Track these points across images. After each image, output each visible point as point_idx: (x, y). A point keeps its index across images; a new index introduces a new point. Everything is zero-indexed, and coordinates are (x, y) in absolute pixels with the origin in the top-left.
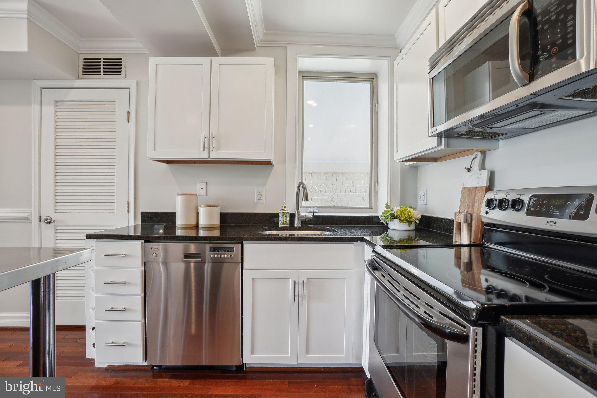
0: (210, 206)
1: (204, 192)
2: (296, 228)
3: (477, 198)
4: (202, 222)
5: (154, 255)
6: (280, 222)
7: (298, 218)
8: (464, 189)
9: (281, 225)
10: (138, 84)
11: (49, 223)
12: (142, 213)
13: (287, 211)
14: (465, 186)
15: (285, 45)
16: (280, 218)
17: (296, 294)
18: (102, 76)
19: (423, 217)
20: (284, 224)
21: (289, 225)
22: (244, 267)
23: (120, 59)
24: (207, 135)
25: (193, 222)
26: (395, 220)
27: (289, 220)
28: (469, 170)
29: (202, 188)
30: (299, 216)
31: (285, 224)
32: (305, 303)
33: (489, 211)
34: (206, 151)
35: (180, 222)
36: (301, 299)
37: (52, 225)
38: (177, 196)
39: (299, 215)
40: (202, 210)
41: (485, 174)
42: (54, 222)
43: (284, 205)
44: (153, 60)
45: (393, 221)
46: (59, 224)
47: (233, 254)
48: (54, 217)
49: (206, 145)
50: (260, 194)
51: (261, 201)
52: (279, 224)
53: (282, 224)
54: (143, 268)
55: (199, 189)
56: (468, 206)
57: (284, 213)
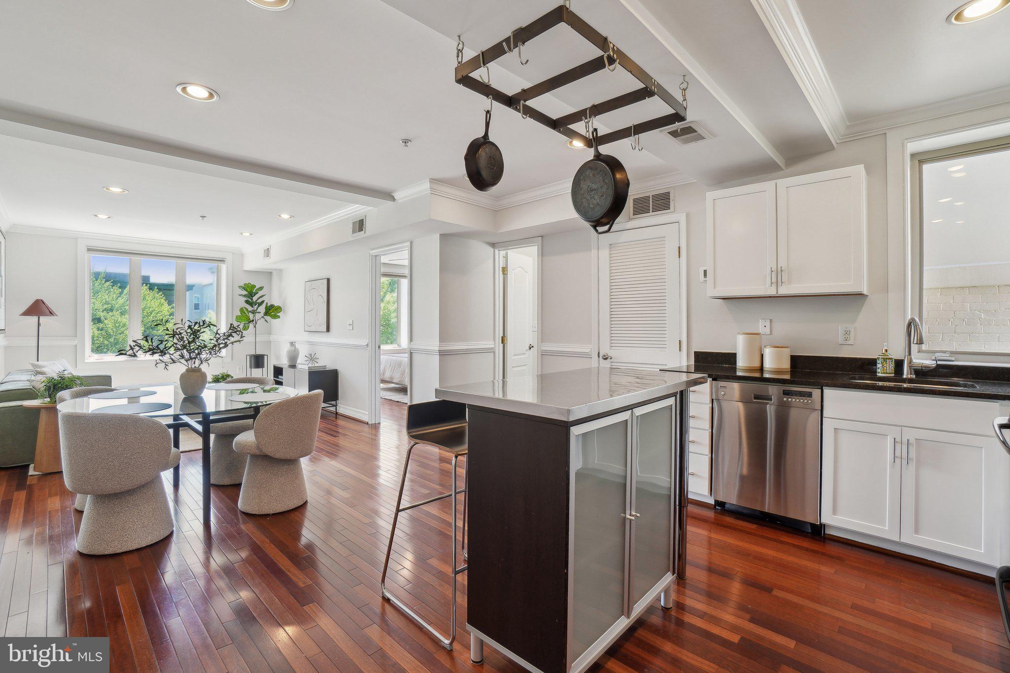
0: (778, 347)
1: (767, 330)
2: (906, 379)
4: (768, 365)
5: (722, 393)
6: (879, 370)
7: (910, 367)
9: (879, 375)
10: (688, 216)
11: (606, 359)
12: (696, 353)
13: (890, 357)
15: (884, 132)
16: (879, 366)
17: (898, 453)
18: (651, 213)
20: (884, 373)
21: (894, 375)
22: (824, 415)
23: (668, 193)
24: (774, 269)
25: (757, 364)
27: (893, 369)
29: (765, 326)
30: (910, 363)
31: (886, 373)
32: (912, 466)
34: (774, 286)
35: (741, 363)
36: (904, 462)
37: (609, 360)
38: (738, 335)
39: (910, 361)
40: (768, 352)
42: (611, 359)
43: (886, 348)
44: (711, 195)
46: (615, 361)
47: (810, 400)
48: (611, 353)
49: (774, 280)
50: (847, 333)
51: (848, 343)
52: (876, 373)
53: (882, 373)
54: (711, 406)
55: (762, 327)
57: (885, 360)
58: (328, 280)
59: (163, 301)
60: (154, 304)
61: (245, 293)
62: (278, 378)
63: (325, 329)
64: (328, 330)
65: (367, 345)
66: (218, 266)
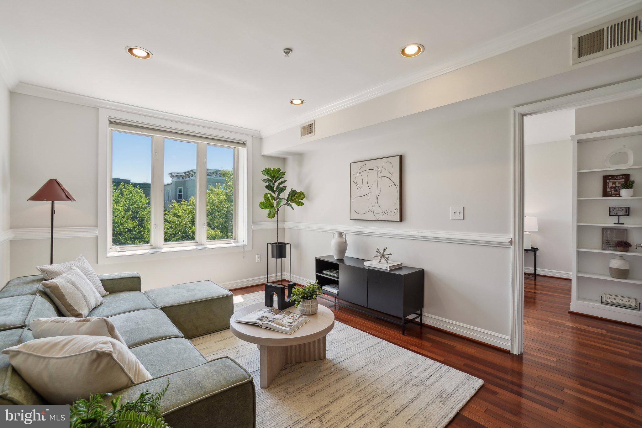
58: (401, 157)
59: (142, 195)
60: (137, 197)
61: (267, 177)
62: (322, 273)
63: (398, 218)
64: (401, 219)
65: (511, 242)
66: (235, 149)
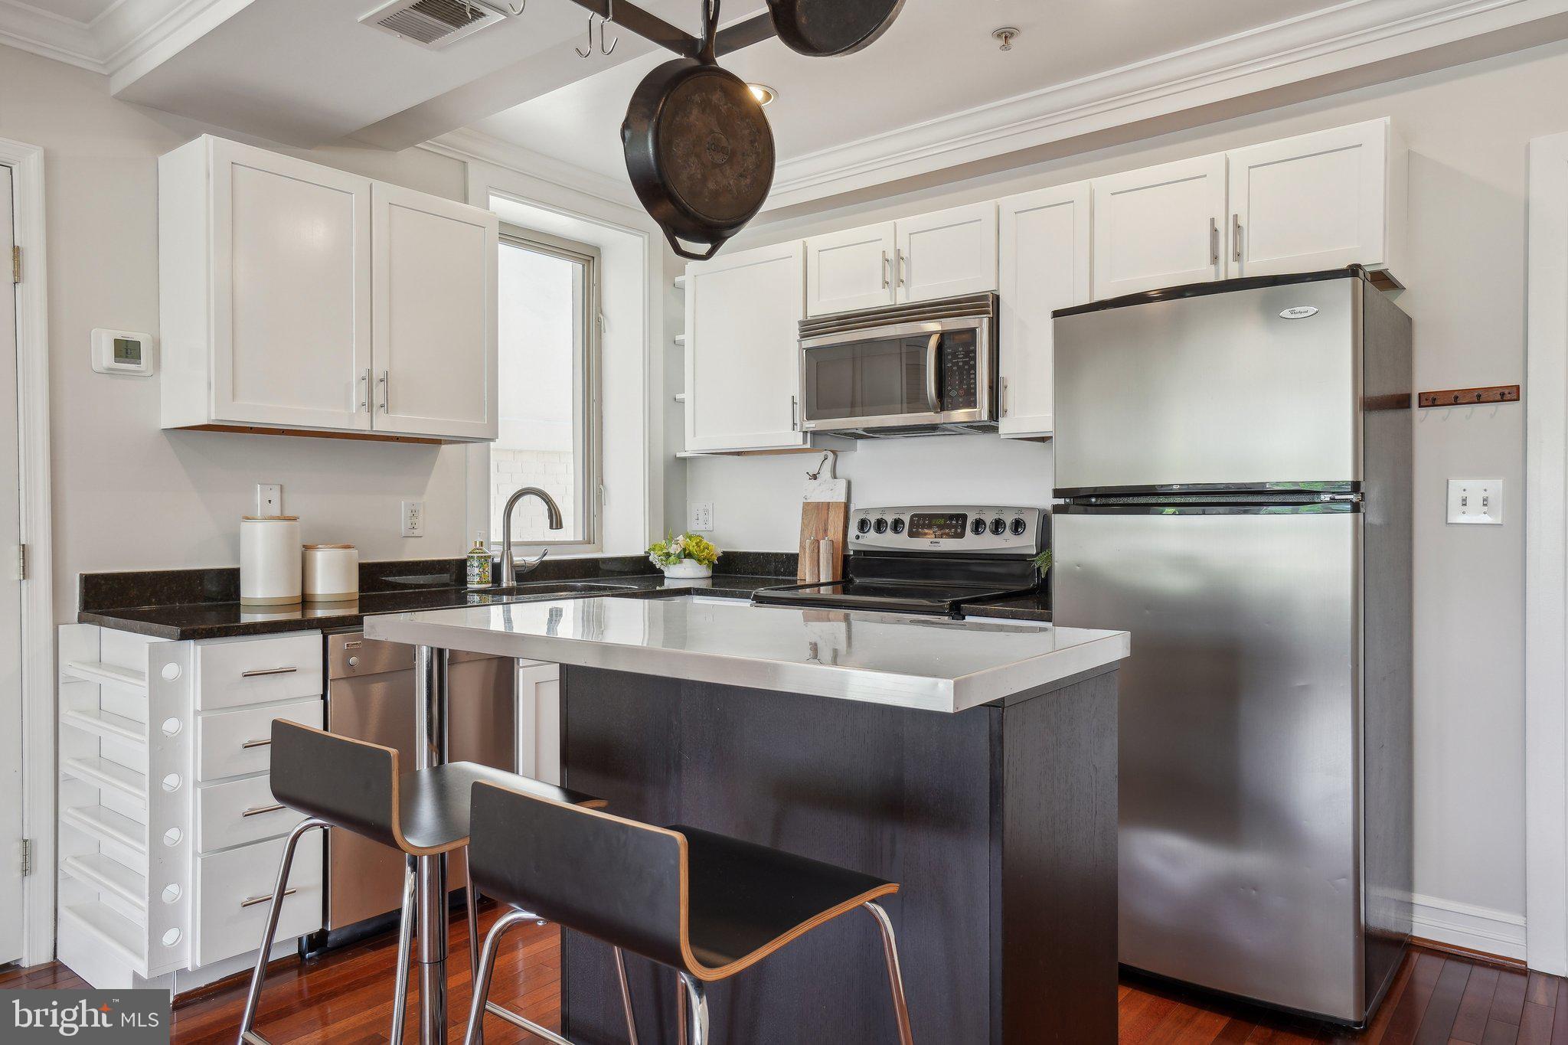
1: (275, 510)
3: (831, 518)
4: (321, 589)
5: (352, 660)
6: (471, 579)
7: (509, 568)
8: (806, 505)
9: (473, 585)
10: (47, 160)
12: (88, 579)
14: (809, 501)
15: (464, 159)
16: (470, 571)
19: (724, 552)
24: (367, 374)
25: (293, 593)
26: (686, 561)
28: (815, 477)
29: (270, 501)
30: (510, 564)
31: (481, 583)
33: (861, 534)
38: (242, 523)
39: (510, 561)
40: (322, 559)
41: (842, 485)
43: (479, 539)
45: (681, 562)
49: (365, 398)
50: (414, 514)
51: (416, 532)
52: (468, 583)
53: (478, 583)
55: (263, 502)
56: (816, 530)
